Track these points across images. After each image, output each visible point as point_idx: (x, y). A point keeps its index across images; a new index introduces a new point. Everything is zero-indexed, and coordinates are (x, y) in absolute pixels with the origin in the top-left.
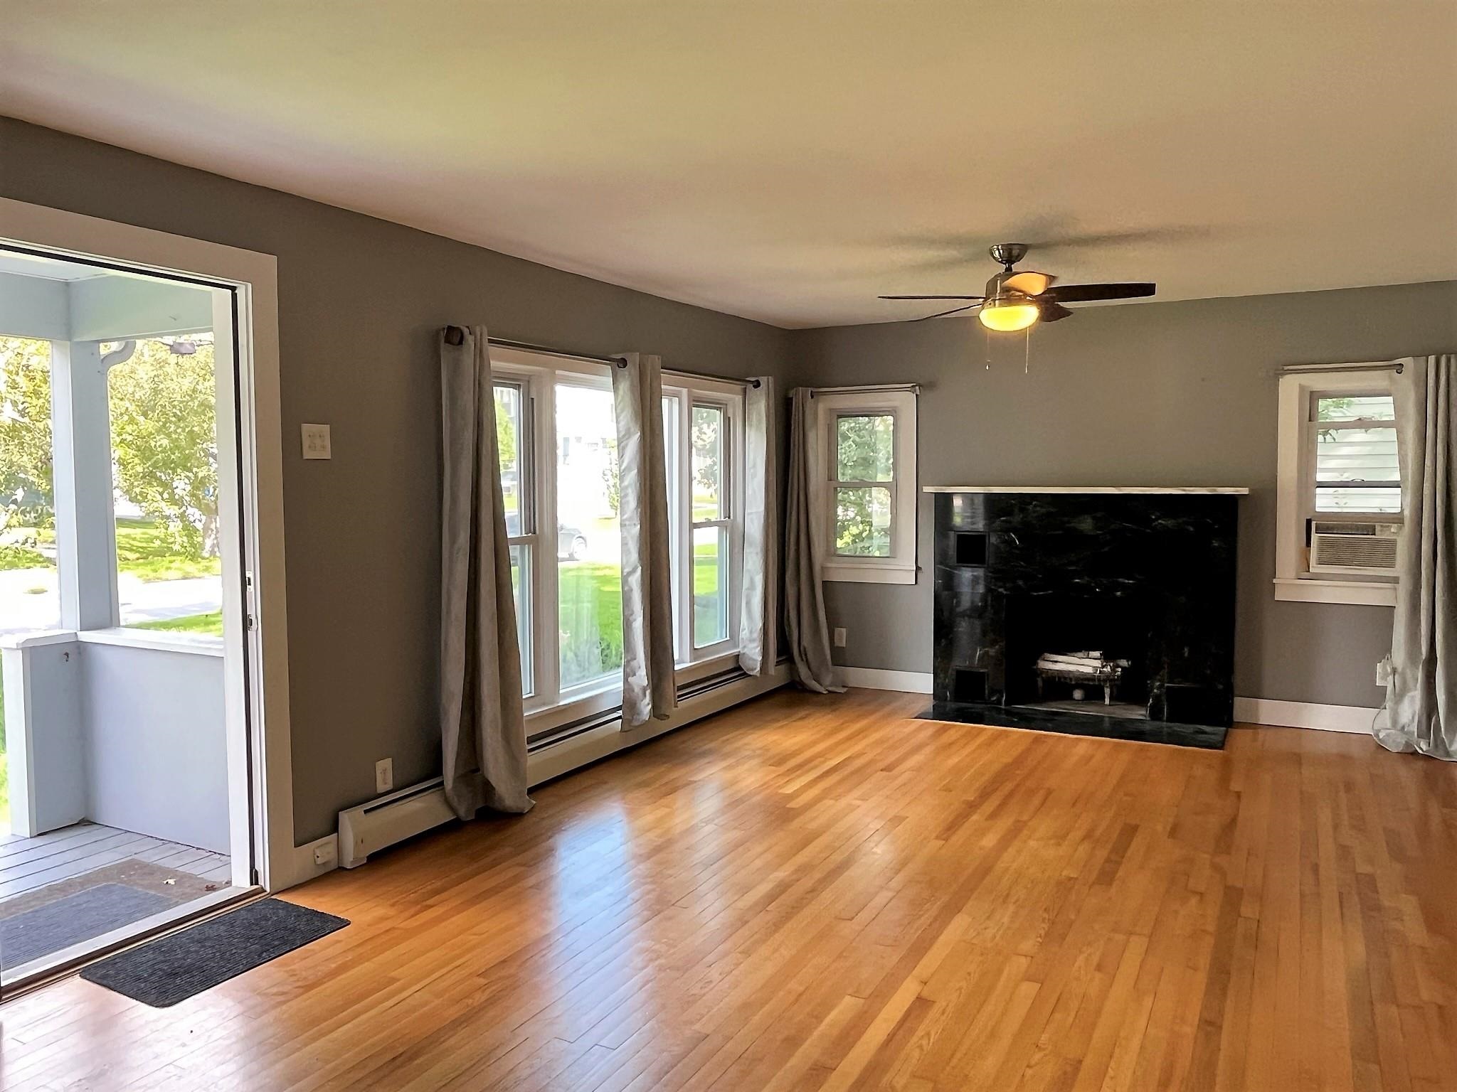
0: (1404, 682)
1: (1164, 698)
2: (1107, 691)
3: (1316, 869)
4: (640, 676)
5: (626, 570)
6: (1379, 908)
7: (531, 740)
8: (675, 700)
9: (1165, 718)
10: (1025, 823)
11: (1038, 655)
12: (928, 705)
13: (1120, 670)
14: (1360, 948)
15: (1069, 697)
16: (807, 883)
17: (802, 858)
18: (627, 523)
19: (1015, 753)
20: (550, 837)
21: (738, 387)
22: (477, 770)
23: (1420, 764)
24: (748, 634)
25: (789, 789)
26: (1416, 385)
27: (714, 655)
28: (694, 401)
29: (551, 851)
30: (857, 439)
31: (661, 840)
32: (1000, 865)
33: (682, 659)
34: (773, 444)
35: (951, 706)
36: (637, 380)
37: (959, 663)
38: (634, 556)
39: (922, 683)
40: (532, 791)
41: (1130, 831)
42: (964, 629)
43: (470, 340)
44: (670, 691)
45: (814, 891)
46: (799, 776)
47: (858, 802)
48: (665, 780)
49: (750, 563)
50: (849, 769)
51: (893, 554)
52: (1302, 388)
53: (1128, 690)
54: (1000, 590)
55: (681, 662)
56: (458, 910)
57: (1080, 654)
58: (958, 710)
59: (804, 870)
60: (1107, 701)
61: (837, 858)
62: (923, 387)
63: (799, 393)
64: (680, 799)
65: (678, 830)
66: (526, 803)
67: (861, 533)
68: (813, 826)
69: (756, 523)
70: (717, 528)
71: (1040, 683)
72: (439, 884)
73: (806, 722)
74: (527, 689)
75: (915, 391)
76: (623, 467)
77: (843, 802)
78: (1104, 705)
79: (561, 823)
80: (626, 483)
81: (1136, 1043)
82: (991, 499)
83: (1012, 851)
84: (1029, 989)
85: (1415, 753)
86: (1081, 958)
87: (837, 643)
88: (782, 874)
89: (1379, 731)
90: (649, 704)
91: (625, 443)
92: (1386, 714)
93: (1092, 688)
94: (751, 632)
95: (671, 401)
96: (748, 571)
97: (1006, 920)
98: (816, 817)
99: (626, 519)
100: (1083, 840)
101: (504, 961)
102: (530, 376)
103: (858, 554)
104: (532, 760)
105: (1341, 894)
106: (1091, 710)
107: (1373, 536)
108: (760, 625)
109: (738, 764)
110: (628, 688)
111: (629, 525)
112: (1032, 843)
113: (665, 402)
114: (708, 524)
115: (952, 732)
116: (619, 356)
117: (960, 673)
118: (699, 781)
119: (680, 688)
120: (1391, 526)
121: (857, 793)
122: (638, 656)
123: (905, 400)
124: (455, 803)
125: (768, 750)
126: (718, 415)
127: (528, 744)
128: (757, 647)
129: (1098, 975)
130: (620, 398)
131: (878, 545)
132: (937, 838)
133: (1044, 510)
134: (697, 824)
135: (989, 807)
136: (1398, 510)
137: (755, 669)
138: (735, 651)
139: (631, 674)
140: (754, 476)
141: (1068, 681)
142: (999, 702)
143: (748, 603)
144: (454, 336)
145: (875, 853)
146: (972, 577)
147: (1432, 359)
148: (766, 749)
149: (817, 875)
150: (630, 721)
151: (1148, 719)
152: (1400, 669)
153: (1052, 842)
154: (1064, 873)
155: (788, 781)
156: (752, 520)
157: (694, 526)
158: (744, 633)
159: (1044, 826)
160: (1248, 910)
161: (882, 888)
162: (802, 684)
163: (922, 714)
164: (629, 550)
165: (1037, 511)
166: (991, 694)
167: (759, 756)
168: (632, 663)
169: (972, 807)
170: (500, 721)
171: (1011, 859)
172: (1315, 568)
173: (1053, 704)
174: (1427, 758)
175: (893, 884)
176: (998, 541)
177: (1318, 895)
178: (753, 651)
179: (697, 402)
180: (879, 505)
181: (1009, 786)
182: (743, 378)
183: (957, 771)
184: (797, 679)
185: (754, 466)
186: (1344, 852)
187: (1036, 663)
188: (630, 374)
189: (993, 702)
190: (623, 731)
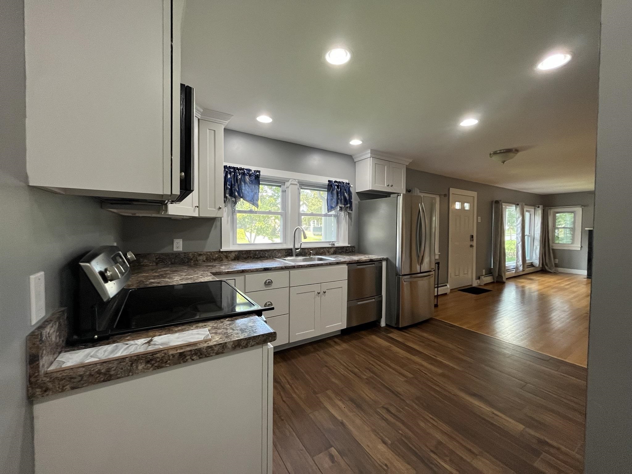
5: (518, 243)
24: (535, 258)
33: (527, 260)
38: (520, 240)
51: (573, 243)
62: (584, 206)
63: (548, 208)
87: (555, 263)
90: (521, 268)
91: (518, 219)
111: (518, 234)
113: (525, 212)
116: (517, 203)
119: (526, 266)
123: (578, 209)
128: (537, 261)
130: (517, 211)
137: (537, 265)
139: (518, 262)
143: (535, 252)
162: (547, 270)
182: (534, 206)
188: (519, 206)
190: (515, 273)
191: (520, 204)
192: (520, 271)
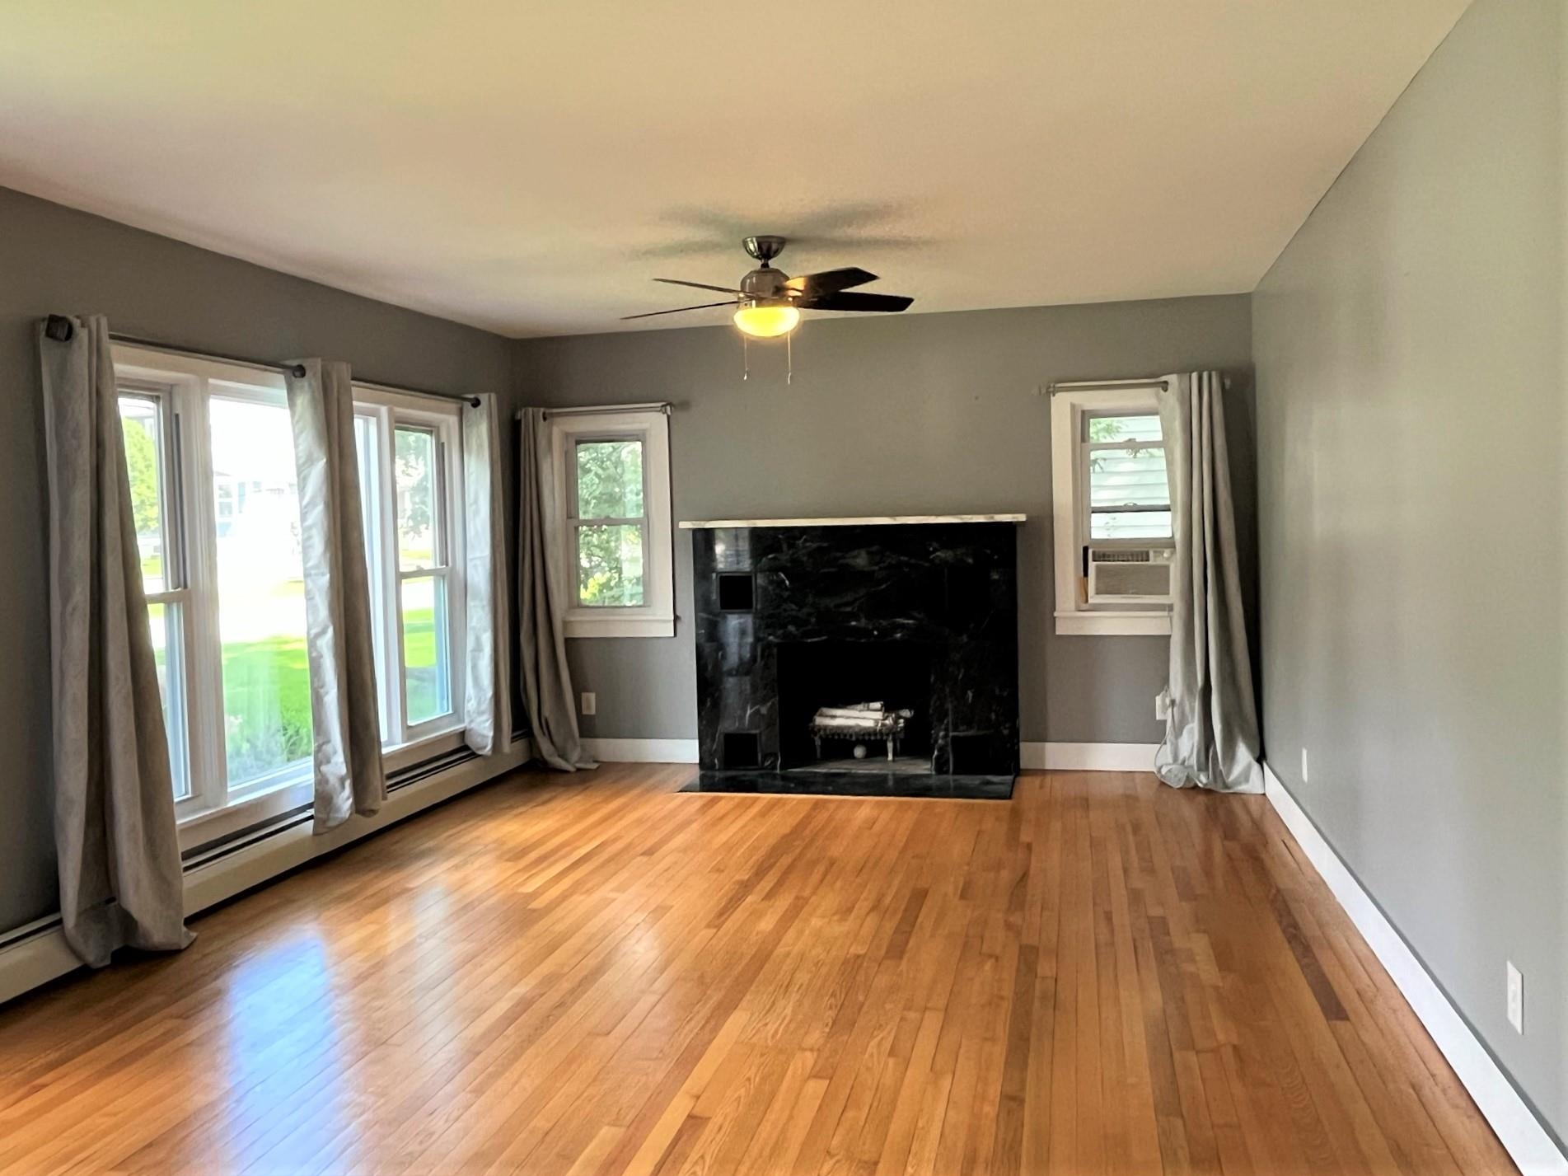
0: (1183, 714)
1: (950, 749)
2: (890, 745)
3: (1109, 917)
4: (336, 764)
5: (314, 631)
6: (1172, 951)
7: (187, 855)
8: (383, 791)
9: (951, 770)
10: (807, 900)
11: (814, 711)
12: (694, 775)
13: (902, 721)
14: (1156, 997)
15: (851, 756)
16: (553, 997)
17: (546, 968)
18: (313, 572)
19: (792, 821)
20: (217, 978)
21: (453, 406)
22: (113, 899)
23: (1201, 799)
24: (475, 705)
25: (530, 888)
26: (1182, 403)
27: (432, 733)
28: (397, 422)
29: (218, 994)
30: (600, 471)
31: (368, 965)
32: (780, 950)
33: (391, 739)
34: (499, 475)
35: (719, 775)
36: (320, 396)
37: (728, 725)
38: (323, 612)
39: (686, 751)
40: (190, 921)
41: (919, 897)
42: (731, 685)
43: (82, 334)
44: (377, 782)
45: (561, 1005)
46: (543, 870)
47: (612, 895)
48: (370, 891)
49: (475, 620)
50: (605, 855)
51: (646, 604)
52: (1073, 407)
53: (913, 743)
54: (771, 638)
55: (390, 743)
56: (84, 1086)
57: (860, 707)
58: (728, 779)
59: (551, 980)
60: (890, 757)
61: (591, 962)
62: (675, 406)
63: (527, 414)
64: (393, 911)
65: (392, 948)
66: (183, 936)
67: (609, 580)
68: (559, 927)
69: (480, 569)
70: (432, 577)
71: (818, 742)
72: (57, 1055)
73: (552, 805)
74: (180, 789)
75: (666, 410)
76: (305, 502)
77: (597, 896)
78: (886, 761)
79: (234, 957)
80: (309, 522)
81: (935, 1133)
82: (755, 533)
83: (791, 933)
84: (817, 1087)
85: (1196, 787)
86: (874, 1043)
87: (585, 712)
88: (521, 990)
89: (1161, 767)
90: (348, 798)
91: (306, 472)
92: (1168, 749)
93: (873, 743)
94: (479, 704)
95: (367, 422)
96: (474, 628)
97: (788, 1011)
98: (563, 918)
99: (313, 568)
100: (868, 914)
101: (150, 1145)
102: (172, 386)
103: (606, 604)
104: (190, 881)
105: (1134, 940)
106: (874, 769)
107: (1147, 563)
108: (489, 693)
109: (465, 863)
110: (321, 781)
111: (316, 575)
112: (816, 922)
113: (358, 423)
114: (420, 573)
115: (722, 802)
116: (295, 363)
117: (729, 738)
118: (416, 888)
119: (390, 777)
120: (1163, 552)
121: (613, 883)
122: (333, 739)
123: (655, 422)
124: (80, 945)
125: (503, 843)
126: (428, 441)
127: (183, 859)
128: (487, 720)
129: (891, 1061)
130: (296, 418)
131: (630, 595)
132: (708, 926)
133: (815, 545)
134: (415, 939)
135: (767, 883)
136: (1170, 535)
137: (485, 747)
138: (459, 727)
139: (324, 761)
140: (477, 512)
141: (848, 737)
142: (774, 768)
143: (474, 667)
144: (59, 329)
145: (634, 953)
146: (738, 626)
147: (1195, 375)
148: (500, 842)
149: (566, 985)
150: (324, 822)
151: (934, 773)
152: (1178, 701)
153: (836, 918)
154: (852, 950)
155: (528, 878)
156: (475, 566)
157: (401, 576)
158: (470, 705)
159: (829, 900)
160: (1045, 968)
161: (643, 992)
162: (545, 762)
163: (687, 786)
164: (315, 606)
165: (806, 547)
166: (765, 758)
167: (495, 849)
168: (324, 747)
169: (746, 887)
170: (141, 834)
171: (793, 942)
172: (1094, 599)
173: (831, 765)
174: (1208, 791)
175: (657, 985)
176: (766, 581)
177: (1113, 944)
178: (483, 725)
179: (401, 424)
180: (629, 546)
181: (786, 861)
182: (460, 396)
183: (729, 847)
184: (538, 756)
185: (476, 502)
186: (1135, 897)
187: (812, 720)
188: (310, 385)
189: (766, 768)
190: (316, 834)
191: (314, 366)
192: (344, 823)
